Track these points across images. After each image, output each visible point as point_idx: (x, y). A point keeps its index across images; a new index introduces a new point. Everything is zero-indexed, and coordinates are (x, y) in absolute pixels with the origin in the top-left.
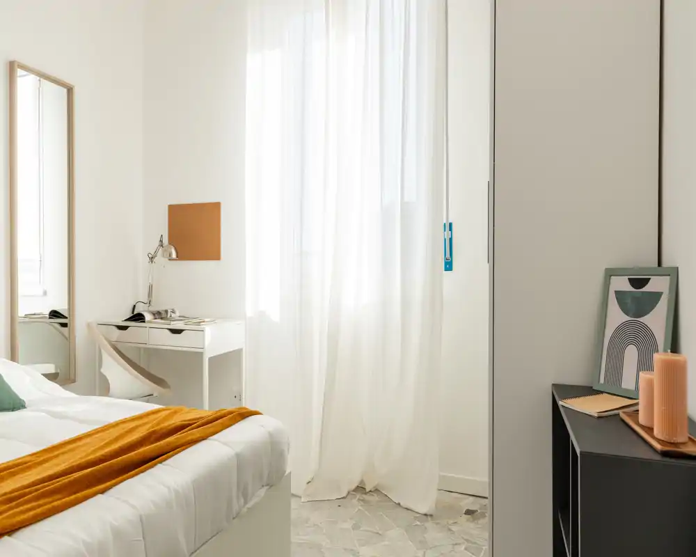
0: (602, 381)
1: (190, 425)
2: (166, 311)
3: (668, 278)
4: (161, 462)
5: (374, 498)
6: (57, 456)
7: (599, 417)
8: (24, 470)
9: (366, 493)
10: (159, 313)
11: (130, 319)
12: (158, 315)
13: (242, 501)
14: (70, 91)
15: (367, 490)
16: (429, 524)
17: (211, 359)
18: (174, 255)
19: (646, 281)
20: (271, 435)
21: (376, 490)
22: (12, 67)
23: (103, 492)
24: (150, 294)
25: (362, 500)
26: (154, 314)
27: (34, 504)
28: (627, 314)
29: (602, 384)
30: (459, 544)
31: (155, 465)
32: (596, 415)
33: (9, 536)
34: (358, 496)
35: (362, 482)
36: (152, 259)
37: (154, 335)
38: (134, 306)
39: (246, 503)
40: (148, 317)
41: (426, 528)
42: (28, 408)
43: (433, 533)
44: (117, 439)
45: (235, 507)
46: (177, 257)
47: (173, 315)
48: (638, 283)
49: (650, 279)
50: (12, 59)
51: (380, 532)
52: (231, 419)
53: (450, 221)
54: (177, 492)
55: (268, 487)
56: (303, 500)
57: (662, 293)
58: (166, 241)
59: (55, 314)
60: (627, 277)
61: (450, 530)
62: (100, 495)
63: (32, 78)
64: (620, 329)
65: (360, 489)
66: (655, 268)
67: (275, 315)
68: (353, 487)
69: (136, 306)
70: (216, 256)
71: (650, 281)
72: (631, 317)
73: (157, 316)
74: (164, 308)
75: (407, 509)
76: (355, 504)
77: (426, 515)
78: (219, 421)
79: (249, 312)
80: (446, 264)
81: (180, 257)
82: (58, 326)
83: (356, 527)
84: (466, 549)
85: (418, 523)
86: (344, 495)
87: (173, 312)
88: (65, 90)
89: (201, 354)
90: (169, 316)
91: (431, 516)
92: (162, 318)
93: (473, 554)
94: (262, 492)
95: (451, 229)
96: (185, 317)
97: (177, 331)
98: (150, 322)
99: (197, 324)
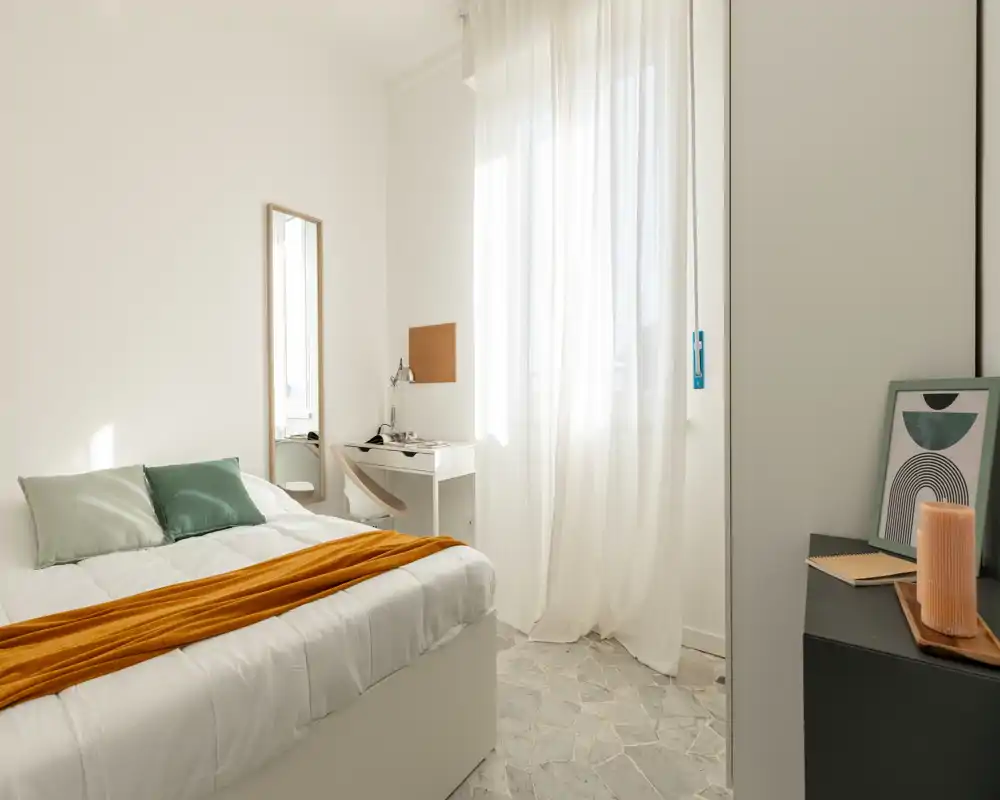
0: (882, 535)
1: (384, 552)
2: (405, 434)
3: (987, 393)
4: (343, 589)
5: (609, 648)
6: (263, 573)
7: (857, 587)
8: (229, 584)
9: (600, 641)
10: (397, 435)
11: (370, 442)
12: (396, 437)
13: (430, 637)
14: (319, 225)
15: (602, 638)
16: (670, 687)
17: (440, 482)
18: (411, 378)
19: (950, 399)
20: (468, 568)
21: (613, 639)
22: (269, 209)
23: (278, 614)
24: (393, 417)
25: (593, 648)
26: (392, 437)
27: (210, 620)
28: (920, 443)
29: (881, 540)
30: (704, 718)
31: (335, 592)
32: (853, 582)
33: (181, 649)
34: (591, 643)
35: (597, 626)
36: (394, 382)
37: (390, 457)
38: (380, 429)
39: (436, 639)
40: (386, 439)
41: (665, 692)
42: (268, 524)
43: (673, 700)
44: (321, 559)
45: (422, 643)
46: (414, 379)
47: (411, 438)
48: (938, 401)
49: (956, 395)
50: (269, 202)
51: (609, 689)
52: (426, 549)
53: (700, 330)
54: (348, 621)
55: (465, 625)
56: (530, 639)
57: (975, 415)
58: (406, 364)
59: (312, 436)
60: (923, 393)
61: (694, 698)
62: (275, 618)
63: (298, 221)
64: (911, 465)
65: (593, 634)
66: (969, 380)
67: (503, 440)
68: (586, 632)
69: (382, 428)
70: (452, 378)
71: (957, 399)
72: (927, 448)
73: (395, 439)
74: (403, 431)
75: (647, 666)
76: (586, 652)
77: (668, 676)
78: (415, 550)
79: (479, 435)
80: (695, 380)
81: (417, 380)
82: (314, 446)
83: (581, 678)
84: (711, 725)
85: (656, 684)
86: (575, 640)
87: (411, 434)
88: (314, 226)
89: (431, 477)
90: (406, 438)
91: (673, 677)
92: (399, 441)
93: (719, 733)
94: (457, 630)
95: (701, 339)
96: (420, 440)
97: (410, 454)
98: (388, 444)
99: (429, 447)
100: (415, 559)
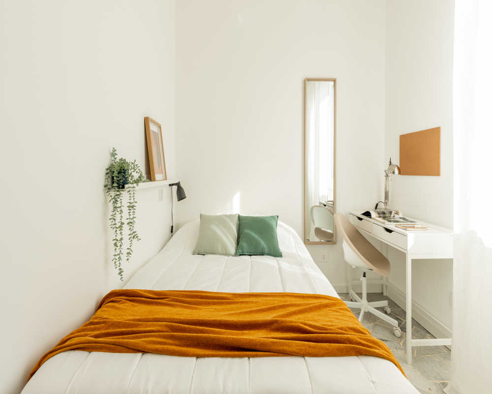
2: (391, 213)
10: (385, 213)
11: (365, 214)
12: (383, 215)
14: (335, 82)
17: (413, 260)
22: (305, 81)
24: (386, 197)
26: (379, 214)
36: (387, 174)
37: (375, 229)
38: (377, 204)
40: (374, 215)
69: (379, 204)
73: (381, 215)
87: (397, 213)
90: (392, 215)
92: (384, 218)
96: (404, 219)
97: (390, 231)
98: (374, 219)
99: (405, 228)
100: (323, 355)
